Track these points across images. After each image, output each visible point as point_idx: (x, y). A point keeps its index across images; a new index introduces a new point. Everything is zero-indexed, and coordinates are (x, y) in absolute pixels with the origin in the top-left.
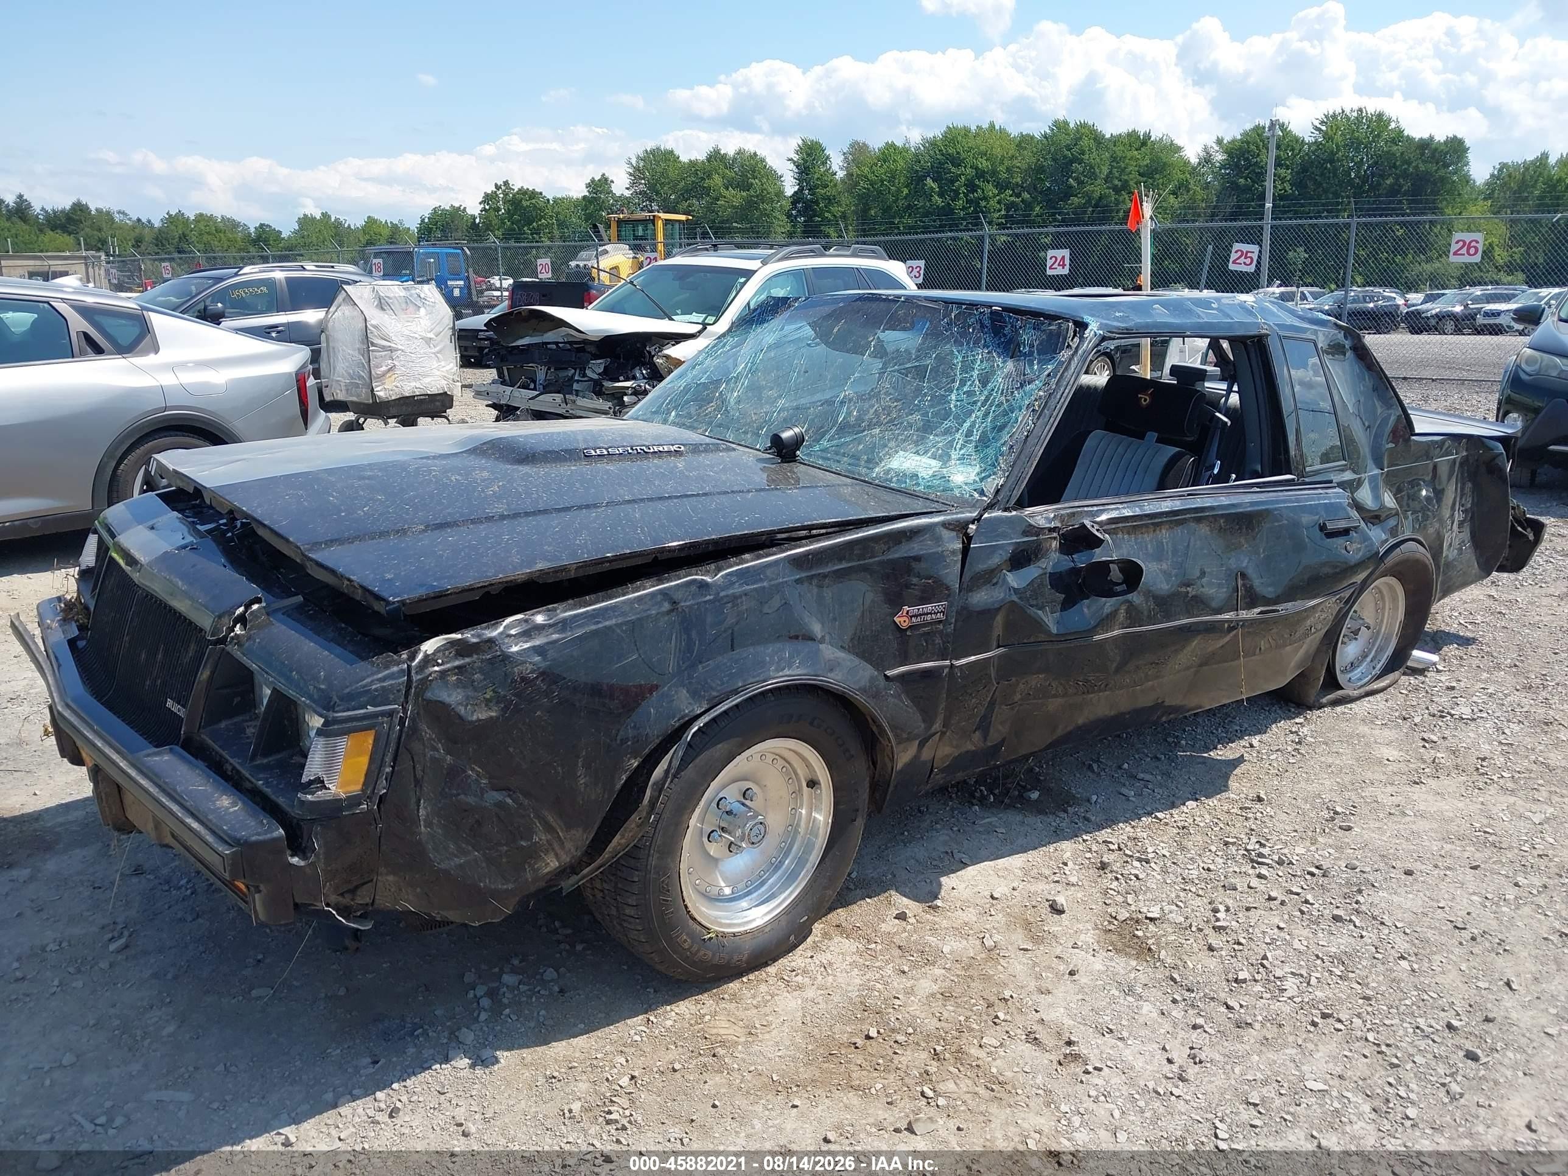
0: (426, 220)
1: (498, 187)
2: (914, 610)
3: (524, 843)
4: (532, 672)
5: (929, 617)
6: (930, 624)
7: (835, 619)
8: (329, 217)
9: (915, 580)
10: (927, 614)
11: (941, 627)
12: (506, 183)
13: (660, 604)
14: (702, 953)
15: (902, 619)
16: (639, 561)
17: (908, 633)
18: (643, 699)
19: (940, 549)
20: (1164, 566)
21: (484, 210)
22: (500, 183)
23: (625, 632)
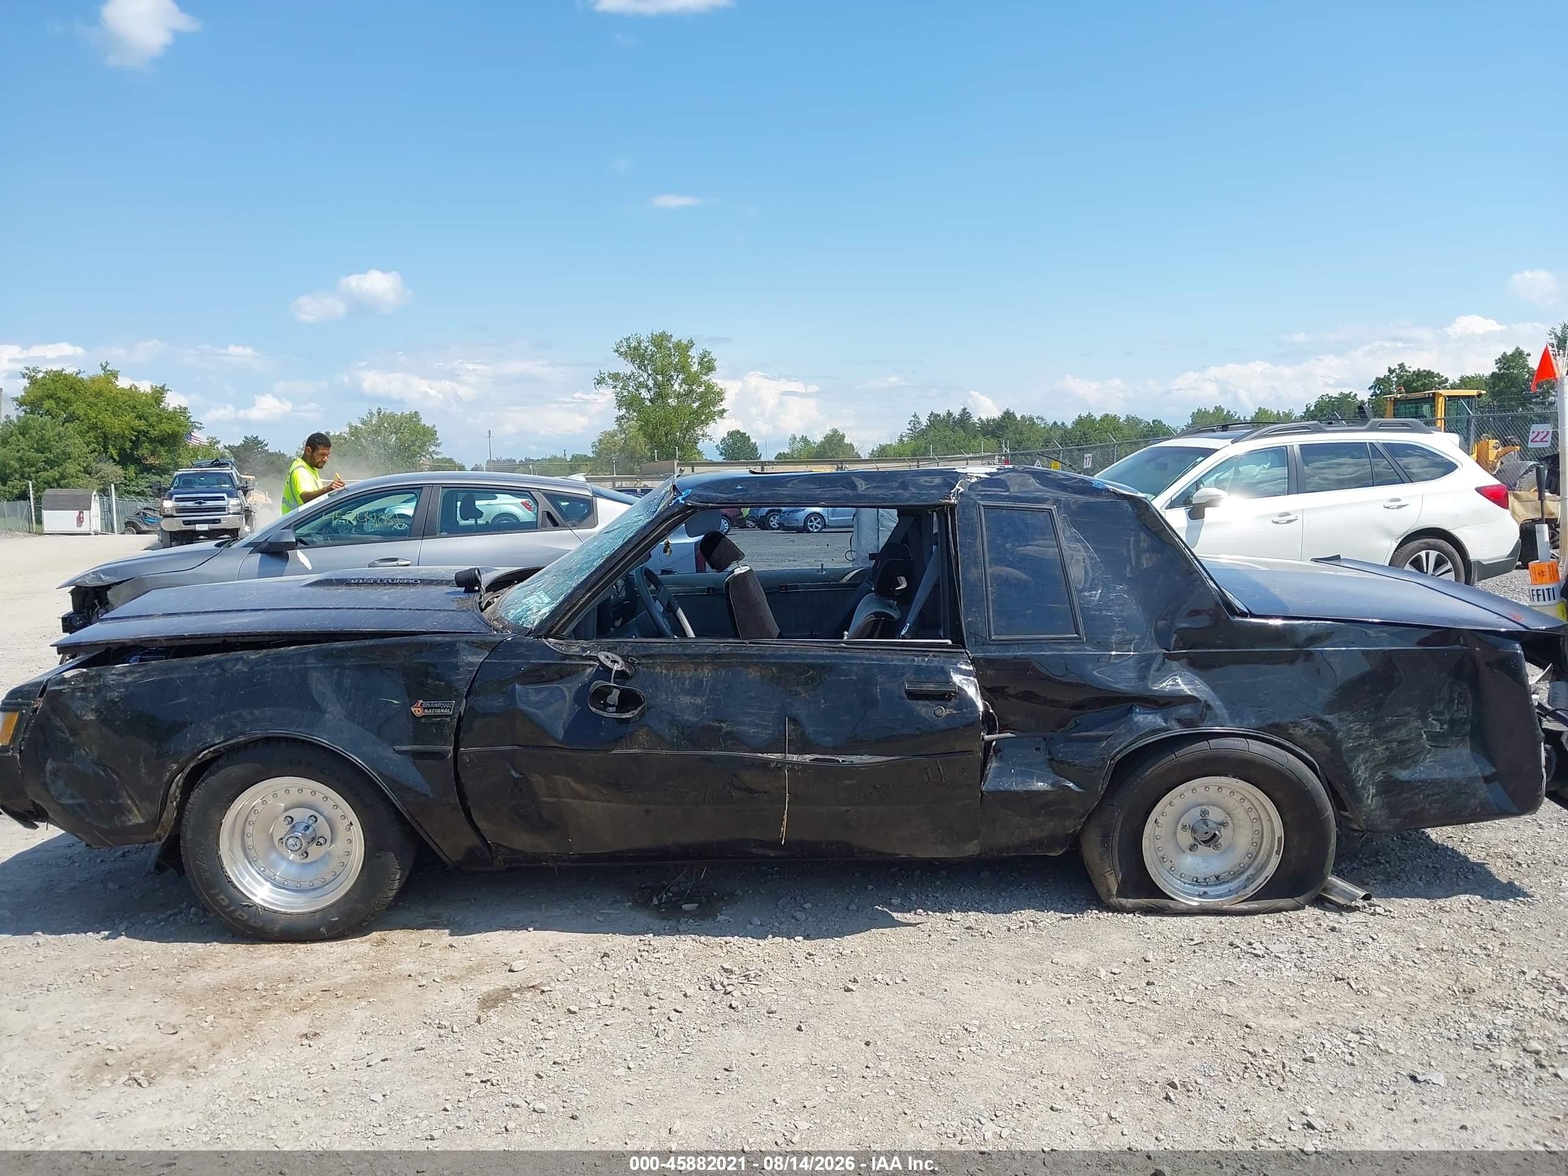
0: (1312, 408)
1: (1391, 371)
2: (427, 704)
3: (112, 802)
4: (117, 697)
5: (438, 711)
6: (438, 716)
7: (349, 699)
8: (1223, 410)
9: (430, 681)
10: (438, 708)
11: (448, 719)
12: (1402, 366)
13: (214, 669)
14: (239, 912)
15: (417, 709)
16: (213, 641)
17: (423, 720)
18: (186, 726)
19: (455, 660)
20: (699, 701)
21: (1375, 394)
22: (1394, 366)
23: (182, 683)
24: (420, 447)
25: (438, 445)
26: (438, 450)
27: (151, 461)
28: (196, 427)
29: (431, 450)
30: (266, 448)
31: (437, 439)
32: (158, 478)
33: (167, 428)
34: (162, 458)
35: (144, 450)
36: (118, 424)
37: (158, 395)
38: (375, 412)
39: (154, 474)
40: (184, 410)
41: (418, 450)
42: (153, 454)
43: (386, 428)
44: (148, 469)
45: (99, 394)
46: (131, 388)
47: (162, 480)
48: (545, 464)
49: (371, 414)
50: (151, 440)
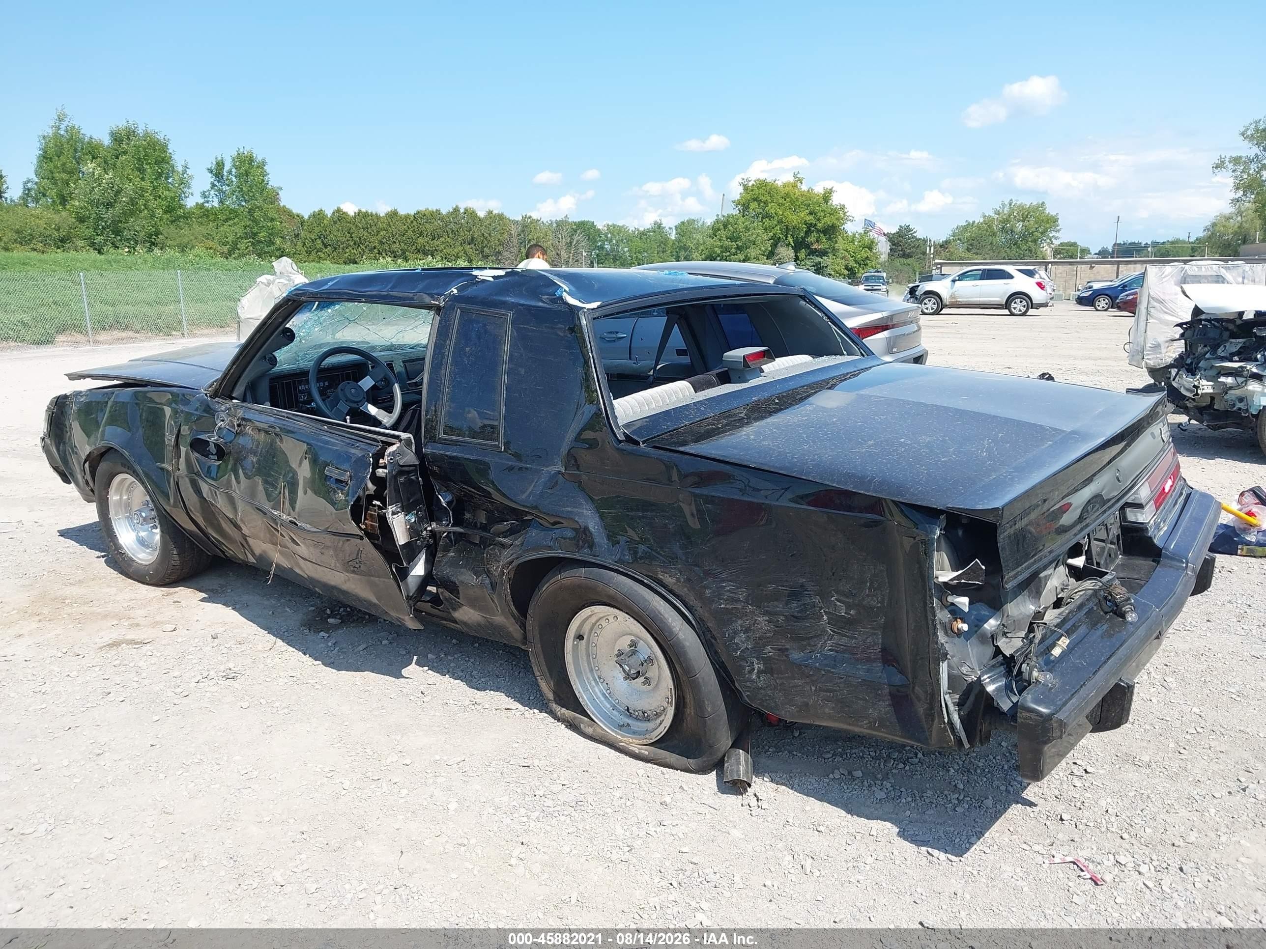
20: (254, 460)
24: (1042, 233)
25: (1058, 231)
26: (1057, 235)
27: (815, 246)
28: (850, 220)
29: (1051, 235)
30: (915, 235)
31: (1058, 226)
32: (819, 259)
33: (828, 221)
34: (823, 244)
35: (811, 239)
36: (796, 218)
37: (827, 197)
38: (1007, 202)
39: (817, 256)
40: (843, 208)
41: (1039, 235)
42: (818, 241)
43: (1015, 217)
44: (813, 252)
45: (786, 196)
46: (808, 191)
47: (822, 260)
48: (1168, 246)
49: (1004, 205)
50: (818, 231)
